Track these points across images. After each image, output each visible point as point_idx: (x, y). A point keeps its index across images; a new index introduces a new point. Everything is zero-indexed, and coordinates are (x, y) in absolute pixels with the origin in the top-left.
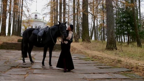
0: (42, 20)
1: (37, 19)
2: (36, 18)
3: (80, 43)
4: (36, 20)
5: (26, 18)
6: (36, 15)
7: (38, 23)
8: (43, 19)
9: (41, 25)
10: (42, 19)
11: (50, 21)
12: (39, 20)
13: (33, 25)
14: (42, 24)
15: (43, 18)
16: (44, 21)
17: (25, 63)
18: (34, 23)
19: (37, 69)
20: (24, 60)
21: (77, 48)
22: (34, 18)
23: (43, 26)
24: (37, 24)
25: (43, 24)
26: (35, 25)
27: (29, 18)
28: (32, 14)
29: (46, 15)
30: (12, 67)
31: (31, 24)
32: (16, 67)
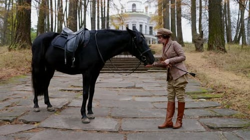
0: (144, 14)
1: (137, 11)
2: (134, 11)
3: (203, 54)
4: (134, 13)
5: (117, 11)
6: (134, 5)
7: (138, 18)
8: (147, 11)
9: (142, 21)
10: (145, 11)
11: (157, 14)
12: (140, 13)
13: (128, 23)
14: (144, 20)
15: (146, 8)
16: (148, 15)
18: (131, 20)
21: (193, 64)
22: (131, 11)
23: (146, 23)
24: (136, 20)
25: (146, 19)
26: (132, 22)
27: (122, 11)
28: (127, 3)
29: (150, 3)
30: (4, 120)
31: (125, 22)
32: (11, 122)
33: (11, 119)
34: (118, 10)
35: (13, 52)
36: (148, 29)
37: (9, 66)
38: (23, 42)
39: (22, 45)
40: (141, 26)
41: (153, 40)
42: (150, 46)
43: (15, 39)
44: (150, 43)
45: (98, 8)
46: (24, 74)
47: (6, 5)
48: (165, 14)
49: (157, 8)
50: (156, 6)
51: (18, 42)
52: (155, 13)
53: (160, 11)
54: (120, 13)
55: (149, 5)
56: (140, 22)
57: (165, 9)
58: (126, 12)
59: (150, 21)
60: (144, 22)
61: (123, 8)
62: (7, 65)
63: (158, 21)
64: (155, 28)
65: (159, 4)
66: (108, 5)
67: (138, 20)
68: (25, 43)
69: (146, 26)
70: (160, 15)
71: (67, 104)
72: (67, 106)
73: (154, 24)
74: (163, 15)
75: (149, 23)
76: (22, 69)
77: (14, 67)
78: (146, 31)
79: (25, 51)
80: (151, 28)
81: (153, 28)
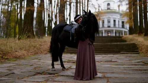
0: (117, 11)
1: (111, 9)
2: (108, 9)
4: (109, 10)
6: (109, 4)
8: (119, 9)
10: (117, 9)
11: (128, 11)
12: (113, 11)
13: (104, 18)
14: (117, 16)
15: (119, 6)
16: (121, 12)
17: (54, 69)
18: (106, 16)
19: (64, 76)
20: (53, 65)
22: (106, 9)
23: (118, 19)
24: (110, 17)
25: (119, 15)
26: (107, 18)
27: (99, 9)
28: (103, 2)
29: (122, 2)
30: (37, 73)
31: (101, 18)
32: (41, 74)
33: (41, 72)
34: (96, 8)
35: (21, 41)
36: (121, 24)
37: (22, 49)
38: (28, 34)
39: (28, 35)
40: (115, 21)
41: (125, 32)
42: (122, 37)
43: (23, 31)
44: (122, 34)
45: (80, 7)
46: (33, 55)
47: (8, 7)
48: (134, 11)
49: (128, 6)
50: (127, 4)
51: (25, 34)
52: (126, 10)
53: (130, 8)
54: (97, 11)
55: (121, 4)
56: (114, 18)
57: (134, 7)
58: (102, 10)
59: (122, 16)
60: (117, 17)
61: (99, 7)
62: (21, 49)
63: (129, 16)
64: (127, 22)
65: (130, 3)
66: (88, 5)
67: (112, 16)
68: (30, 34)
69: (119, 21)
70: (130, 11)
71: (70, 67)
72: (70, 68)
73: (126, 19)
74: (132, 12)
75: (121, 19)
76: (31, 52)
77: (25, 50)
78: (119, 25)
79: (30, 40)
80: (123, 22)
81: (125, 23)
